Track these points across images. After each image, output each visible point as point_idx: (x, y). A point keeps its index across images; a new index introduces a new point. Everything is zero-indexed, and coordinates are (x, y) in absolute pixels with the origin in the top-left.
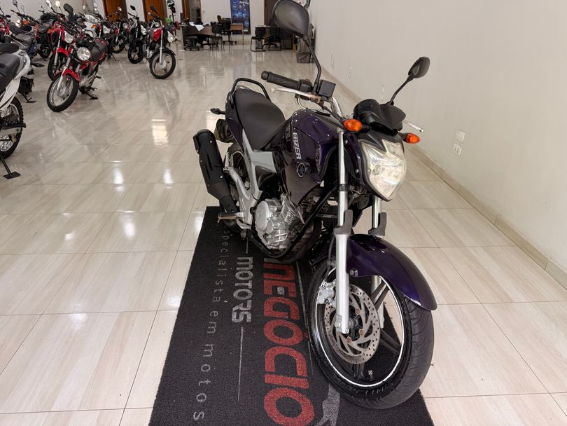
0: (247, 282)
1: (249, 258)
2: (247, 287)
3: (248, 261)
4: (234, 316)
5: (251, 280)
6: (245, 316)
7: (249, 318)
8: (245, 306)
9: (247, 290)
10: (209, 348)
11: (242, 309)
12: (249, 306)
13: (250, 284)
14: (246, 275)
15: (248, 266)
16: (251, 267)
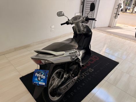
0: (83, 75)
2: (84, 74)
7: (90, 68)
8: (89, 71)
13: (83, 74)
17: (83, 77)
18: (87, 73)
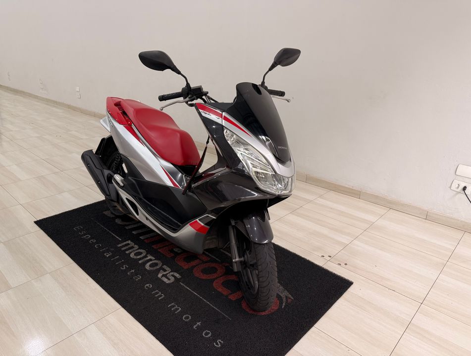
0: (146, 257)
1: (127, 242)
2: (151, 260)
3: (128, 244)
4: (165, 280)
5: (147, 254)
6: (173, 276)
7: (177, 275)
8: (165, 271)
9: (153, 262)
10: (174, 306)
11: (165, 273)
12: (168, 269)
13: (149, 257)
14: (140, 253)
15: (133, 247)
16: (136, 247)
17: (136, 254)
18: (150, 266)
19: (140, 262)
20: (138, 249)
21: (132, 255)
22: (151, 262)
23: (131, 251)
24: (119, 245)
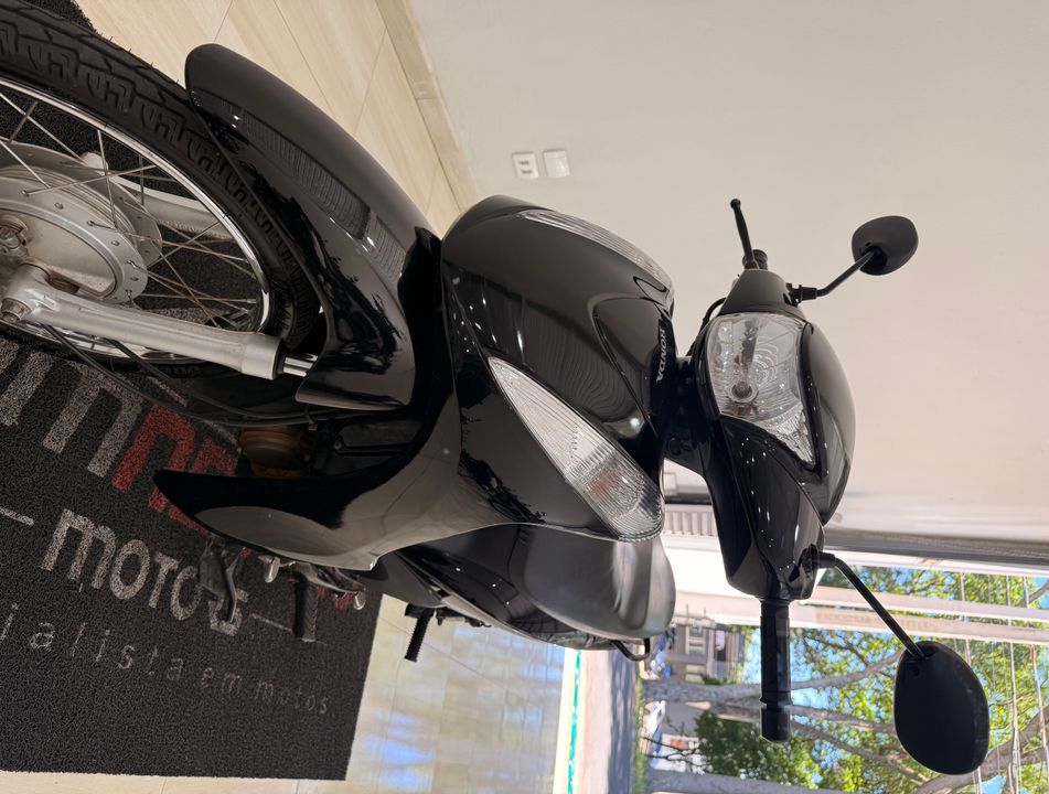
0: (154, 569)
2: (172, 575)
9: (180, 578)
13: (167, 564)
15: (98, 543)
17: (128, 579)
18: (184, 602)
19: (153, 603)
20: (119, 547)
21: (119, 590)
22: (177, 586)
23: (101, 569)
24: (50, 561)
